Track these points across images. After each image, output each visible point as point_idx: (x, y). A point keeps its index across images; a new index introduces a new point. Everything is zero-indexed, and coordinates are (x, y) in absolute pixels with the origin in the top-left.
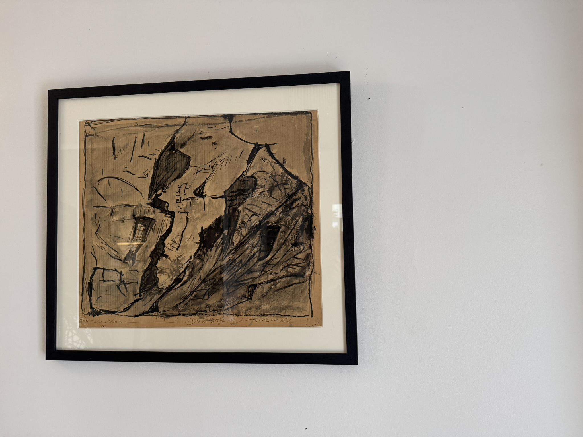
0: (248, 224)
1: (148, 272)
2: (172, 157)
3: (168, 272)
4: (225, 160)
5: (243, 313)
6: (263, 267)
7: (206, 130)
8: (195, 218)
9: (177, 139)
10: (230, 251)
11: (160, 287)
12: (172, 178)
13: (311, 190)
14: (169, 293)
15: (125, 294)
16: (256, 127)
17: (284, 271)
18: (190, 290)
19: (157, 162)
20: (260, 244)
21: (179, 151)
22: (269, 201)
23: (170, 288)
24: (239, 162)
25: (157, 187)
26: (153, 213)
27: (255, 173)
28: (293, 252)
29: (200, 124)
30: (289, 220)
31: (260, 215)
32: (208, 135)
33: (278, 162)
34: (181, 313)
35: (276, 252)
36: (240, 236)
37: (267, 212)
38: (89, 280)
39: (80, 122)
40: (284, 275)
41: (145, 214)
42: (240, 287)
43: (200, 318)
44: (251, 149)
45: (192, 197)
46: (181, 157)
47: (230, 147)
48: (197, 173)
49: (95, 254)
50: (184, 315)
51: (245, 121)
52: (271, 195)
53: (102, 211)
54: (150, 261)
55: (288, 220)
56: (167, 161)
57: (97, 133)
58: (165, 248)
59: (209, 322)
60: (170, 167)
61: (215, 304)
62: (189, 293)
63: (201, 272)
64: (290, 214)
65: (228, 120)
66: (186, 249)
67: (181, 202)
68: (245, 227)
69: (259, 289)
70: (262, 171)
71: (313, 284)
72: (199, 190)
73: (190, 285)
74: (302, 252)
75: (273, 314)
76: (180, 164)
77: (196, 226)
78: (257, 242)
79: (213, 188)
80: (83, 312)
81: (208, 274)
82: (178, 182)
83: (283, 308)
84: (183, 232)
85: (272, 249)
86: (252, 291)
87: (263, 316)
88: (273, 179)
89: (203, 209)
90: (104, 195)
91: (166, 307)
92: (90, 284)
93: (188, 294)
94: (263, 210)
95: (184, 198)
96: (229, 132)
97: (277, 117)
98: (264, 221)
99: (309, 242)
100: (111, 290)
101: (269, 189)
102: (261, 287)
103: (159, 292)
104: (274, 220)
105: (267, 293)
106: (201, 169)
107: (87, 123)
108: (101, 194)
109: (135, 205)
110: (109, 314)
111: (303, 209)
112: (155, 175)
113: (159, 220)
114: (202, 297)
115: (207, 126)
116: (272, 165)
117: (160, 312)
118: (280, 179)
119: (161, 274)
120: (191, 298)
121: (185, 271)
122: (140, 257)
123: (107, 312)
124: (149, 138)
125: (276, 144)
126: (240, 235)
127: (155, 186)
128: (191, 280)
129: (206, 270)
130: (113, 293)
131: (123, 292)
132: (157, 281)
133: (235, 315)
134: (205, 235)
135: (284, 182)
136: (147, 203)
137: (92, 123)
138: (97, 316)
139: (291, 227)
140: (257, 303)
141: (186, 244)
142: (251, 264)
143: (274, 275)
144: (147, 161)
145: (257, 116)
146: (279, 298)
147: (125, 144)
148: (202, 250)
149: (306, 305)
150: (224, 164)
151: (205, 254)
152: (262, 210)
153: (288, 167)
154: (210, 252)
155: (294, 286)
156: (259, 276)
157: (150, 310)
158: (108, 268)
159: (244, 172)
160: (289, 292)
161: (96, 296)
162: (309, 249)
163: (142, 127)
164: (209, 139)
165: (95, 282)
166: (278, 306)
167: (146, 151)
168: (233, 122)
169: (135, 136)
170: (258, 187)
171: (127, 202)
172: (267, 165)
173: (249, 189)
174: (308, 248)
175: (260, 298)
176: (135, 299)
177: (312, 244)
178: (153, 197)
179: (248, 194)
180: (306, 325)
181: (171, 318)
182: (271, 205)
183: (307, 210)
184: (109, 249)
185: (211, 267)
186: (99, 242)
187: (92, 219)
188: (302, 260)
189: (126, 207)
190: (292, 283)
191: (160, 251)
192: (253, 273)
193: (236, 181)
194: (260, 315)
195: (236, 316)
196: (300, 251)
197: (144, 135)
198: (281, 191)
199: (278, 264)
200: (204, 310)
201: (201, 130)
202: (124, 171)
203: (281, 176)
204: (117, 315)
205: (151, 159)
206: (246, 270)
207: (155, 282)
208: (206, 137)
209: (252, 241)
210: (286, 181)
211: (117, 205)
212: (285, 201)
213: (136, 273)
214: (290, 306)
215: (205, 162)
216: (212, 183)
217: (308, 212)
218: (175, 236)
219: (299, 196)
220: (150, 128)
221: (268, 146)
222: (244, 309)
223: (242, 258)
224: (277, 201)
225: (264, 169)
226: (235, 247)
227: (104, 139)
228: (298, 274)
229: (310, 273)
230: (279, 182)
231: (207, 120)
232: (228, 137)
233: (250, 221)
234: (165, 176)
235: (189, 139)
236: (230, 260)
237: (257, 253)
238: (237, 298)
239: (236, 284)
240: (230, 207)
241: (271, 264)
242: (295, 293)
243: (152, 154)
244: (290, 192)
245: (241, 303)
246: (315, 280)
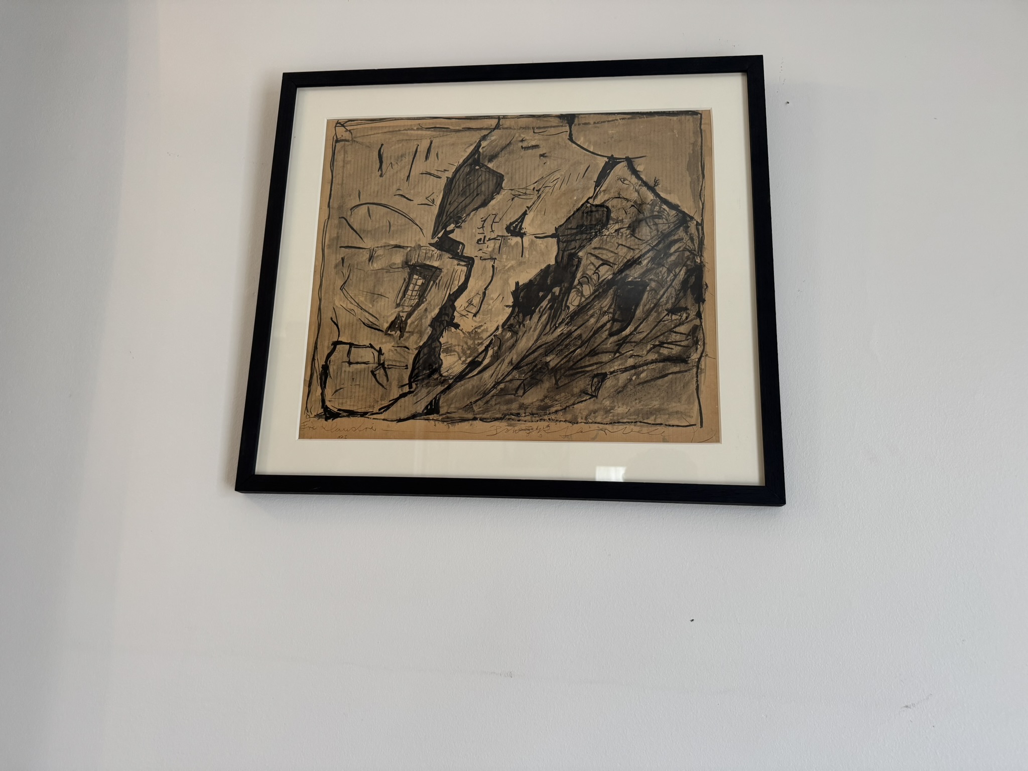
0: (593, 279)
1: (426, 350)
2: (474, 176)
3: (458, 351)
4: (559, 180)
5: (582, 418)
6: (617, 345)
7: (531, 136)
8: (507, 268)
9: (484, 149)
10: (563, 319)
11: (444, 375)
12: (471, 207)
13: (700, 227)
14: (459, 384)
15: (384, 385)
16: (611, 132)
17: (653, 352)
18: (493, 380)
19: (450, 182)
20: (614, 310)
21: (486, 166)
22: (629, 243)
23: (461, 377)
24: (581, 184)
25: (447, 220)
26: (438, 258)
27: (608, 200)
28: (669, 322)
29: (521, 128)
30: (663, 273)
31: (615, 264)
32: (533, 143)
33: (645, 184)
34: (478, 416)
35: (639, 323)
36: (579, 296)
37: (626, 260)
38: (324, 360)
39: (327, 122)
40: (654, 358)
41: (426, 259)
42: (578, 377)
43: (511, 425)
44: (603, 165)
45: (502, 236)
46: (489, 175)
47: (569, 161)
48: (513, 199)
49: (337, 321)
50: (482, 420)
51: (595, 123)
52: (633, 234)
53: (355, 254)
54: (430, 332)
55: (661, 272)
56: (466, 181)
57: (355, 137)
58: (456, 314)
59: (523, 433)
60: (470, 190)
61: (534, 404)
62: (492, 385)
63: (514, 351)
64: (664, 263)
65: (566, 122)
66: (489, 315)
67: (484, 243)
68: (589, 283)
69: (611, 381)
70: (619, 198)
71: (703, 375)
72: (514, 225)
73: (494, 372)
74: (685, 323)
75: (634, 421)
76: (487, 186)
77: (508, 280)
78: (608, 305)
79: (537, 222)
80: (309, 413)
81: (525, 355)
82: (482, 212)
83: (651, 413)
84: (486, 289)
85: (634, 317)
86: (599, 383)
87: (617, 424)
88: (638, 210)
89: (521, 255)
90: (360, 230)
91: (453, 406)
92: (326, 368)
93: (491, 387)
94: (620, 257)
95: (489, 237)
96: (568, 139)
97: (645, 119)
98: (621, 273)
99: (697, 308)
100: (360, 378)
101: (630, 224)
102: (614, 378)
103: (442, 383)
104: (638, 273)
105: (625, 387)
106: (520, 193)
107: (340, 123)
108: (355, 229)
109: (410, 247)
110: (353, 417)
111: (687, 256)
112: (446, 201)
113: (448, 269)
114: (514, 392)
115: (532, 130)
116: (635, 189)
117: (442, 415)
118: (649, 209)
119: (447, 354)
120: (494, 393)
121: (486, 350)
122: (413, 326)
123: (351, 413)
124: (438, 147)
125: (645, 158)
126: (580, 294)
127: (444, 217)
128: (496, 364)
129: (521, 350)
130: (364, 382)
131: (380, 382)
132: (439, 364)
133: (569, 422)
134: (522, 294)
135: (656, 213)
136: (430, 244)
137: (348, 123)
138: (333, 420)
139: (667, 283)
140: (606, 403)
141: (490, 307)
142: (598, 341)
143: (636, 359)
144: (433, 180)
145: (613, 116)
146: (645, 395)
147: (400, 155)
148: (517, 317)
149: (692, 409)
150: (557, 186)
151: (521, 323)
152: (618, 257)
153: (662, 192)
154: (529, 321)
155: (670, 376)
156: (611, 361)
157: (425, 411)
158: (359, 342)
159: (590, 198)
160: (662, 386)
161: (334, 388)
162: (696, 319)
163: (429, 131)
164: (534, 150)
165: (334, 364)
166: (642, 409)
167: (432, 165)
168: (575, 126)
169: (416, 143)
170: (611, 222)
171: (398, 241)
172: (627, 189)
173: (597, 225)
174: (695, 317)
175: (612, 395)
176: (401, 393)
177: (701, 310)
178: (440, 235)
179: (596, 232)
180: (692, 441)
181: (459, 424)
182: (633, 249)
183: (694, 258)
184: (362, 312)
185: (530, 345)
186: (345, 302)
187: (336, 266)
188: (685, 336)
189: (395, 249)
190: (667, 372)
192: (600, 355)
193: (575, 212)
194: (611, 423)
195: (570, 425)
196: (681, 321)
197: (431, 142)
198: (650, 227)
199: (643, 341)
200: (517, 412)
201: (522, 135)
202: (395, 195)
203: (651, 205)
204: (368, 418)
205: (440, 178)
206: (589, 349)
207: (437, 365)
208: (529, 146)
209: (600, 304)
210: (658, 212)
211: (379, 246)
212: (657, 243)
213: (405, 351)
214: (664, 410)
215: (526, 183)
216: (537, 215)
217: (695, 261)
218: (473, 294)
219: (680, 236)
220: (441, 133)
221: (630, 162)
222: (585, 413)
223: (583, 331)
224: (644, 243)
225: (623, 195)
226: (572, 314)
227: (366, 147)
228: (676, 358)
229: (698, 356)
230: (648, 214)
231: (533, 122)
232: (566, 146)
233: (598, 273)
234: (461, 203)
235: (503, 149)
236: (562, 333)
237: (608, 324)
238: (573, 395)
239: (571, 372)
240: (564, 251)
241: (631, 340)
242: (673, 388)
243: (443, 170)
244: (665, 230)
245: (578, 403)
246: (707, 368)
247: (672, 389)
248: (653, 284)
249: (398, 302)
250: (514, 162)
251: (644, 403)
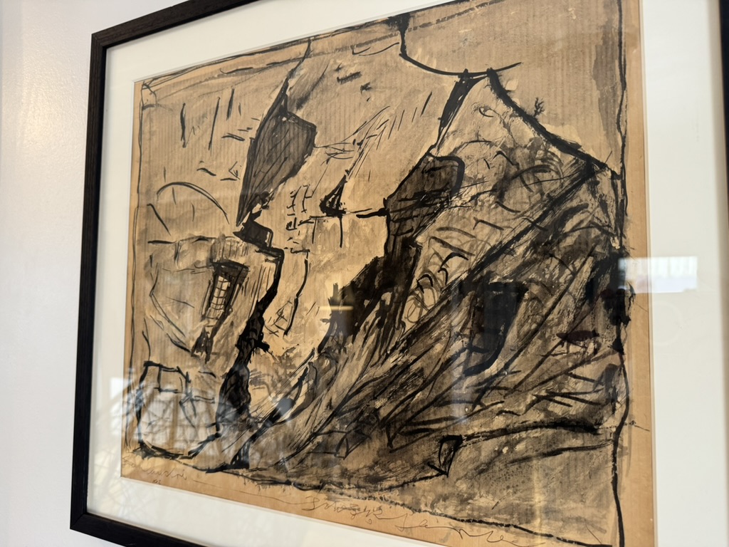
0: (439, 279)
1: (233, 379)
2: (281, 131)
3: (267, 382)
4: (388, 123)
5: (426, 505)
6: (477, 391)
7: (349, 60)
9: (292, 91)
10: (397, 343)
11: (252, 415)
12: (279, 177)
13: (619, 183)
14: (269, 430)
15: (192, 421)
16: (462, 31)
17: (537, 408)
18: (309, 429)
19: (255, 143)
20: (471, 332)
21: (295, 115)
22: (494, 218)
23: (271, 421)
24: (419, 125)
25: (253, 198)
26: (244, 253)
27: (460, 147)
28: (564, 357)
29: (336, 49)
30: (551, 268)
31: (471, 255)
32: (352, 70)
33: (520, 112)
34: (291, 479)
35: (512, 356)
36: (419, 307)
37: (489, 247)
39: (135, 85)
40: (538, 420)
41: (231, 255)
42: (420, 438)
43: (331, 499)
44: (451, 88)
45: (317, 217)
46: (298, 128)
47: (401, 91)
48: (328, 161)
49: (148, 336)
50: (296, 485)
51: (438, 21)
52: (500, 201)
53: (162, 251)
54: (237, 355)
55: (548, 267)
56: (272, 141)
57: (159, 100)
58: (264, 330)
59: (347, 514)
60: (276, 153)
61: (360, 471)
62: (308, 436)
63: (333, 388)
64: (554, 251)
65: (396, 28)
67: (295, 228)
68: (432, 285)
69: (468, 451)
70: (478, 141)
71: (625, 458)
72: (330, 200)
73: (309, 418)
74: (593, 360)
75: (505, 523)
76: (296, 145)
77: (324, 283)
78: (462, 324)
79: (360, 193)
80: (128, 447)
81: (347, 395)
82: (291, 185)
84: (298, 295)
85: (503, 346)
86: (451, 452)
87: (478, 524)
88: (508, 159)
89: (339, 244)
90: (166, 218)
91: (263, 460)
93: (306, 439)
94: (479, 242)
95: (301, 219)
96: (400, 55)
98: (482, 269)
99: (615, 333)
100: (170, 410)
101: (495, 186)
102: (474, 447)
103: (251, 426)
104: (509, 269)
105: (490, 463)
106: (337, 151)
107: (145, 84)
108: (161, 217)
109: (215, 238)
110: (166, 458)
111: (596, 237)
112: (250, 172)
113: (255, 267)
114: (334, 451)
115: (351, 51)
116: (504, 123)
117: (252, 471)
118: (527, 157)
119: (255, 386)
120: (310, 448)
121: (299, 384)
122: (219, 346)
123: (164, 453)
124: (240, 97)
125: (518, 67)
126: (419, 304)
127: (249, 195)
128: (311, 406)
129: (343, 386)
130: (174, 416)
131: (190, 418)
132: (247, 399)
133: (408, 507)
134: (342, 303)
135: (538, 163)
136: (235, 233)
137: (153, 82)
138: (148, 458)
139: (559, 287)
140: (462, 487)
142: (448, 382)
143: (508, 419)
144: (236, 145)
145: (467, 3)
146: (523, 482)
147: (201, 115)
148: (336, 336)
149: (604, 517)
150: (386, 133)
151: (341, 347)
152: (477, 242)
153: (549, 123)
154: (351, 344)
155: (566, 454)
156: (469, 416)
157: (234, 463)
158: (167, 364)
159: (432, 147)
160: (553, 470)
161: (148, 419)
162: (613, 353)
163: (230, 76)
164: (354, 80)
166: (518, 505)
167: (234, 123)
168: (409, 31)
169: (217, 96)
170: (465, 184)
171: (201, 232)
172: (490, 124)
173: (443, 190)
174: (611, 350)
175: (470, 475)
176: (209, 434)
177: (623, 337)
178: (245, 221)
179: (442, 203)
181: (271, 486)
182: (500, 229)
183: (608, 240)
184: (169, 326)
185: (354, 380)
186: (155, 312)
187: (146, 266)
188: (592, 384)
189: (199, 242)
190: (560, 446)
191: (254, 336)
192: (451, 406)
193: (411, 173)
194: (468, 521)
195: (410, 512)
196: (586, 356)
197: (233, 92)
198: (528, 188)
199: (520, 388)
200: (338, 481)
201: (338, 61)
202: (198, 170)
204: (179, 462)
205: (243, 140)
206: (435, 395)
207: (245, 401)
208: (348, 75)
209: (449, 321)
210: (543, 160)
211: (184, 238)
212: (541, 216)
213: (211, 379)
214: (555, 511)
215: (345, 134)
216: (359, 181)
217: (611, 246)
218: (283, 302)
219: (581, 201)
220: (244, 77)
221: (493, 75)
222: (431, 498)
224: (518, 217)
225: (484, 136)
226: (409, 335)
227: (169, 110)
228: (577, 422)
229: (617, 423)
230: (525, 164)
231: (352, 38)
232: (397, 66)
233: (445, 270)
234: (267, 173)
235: (315, 86)
236: (396, 365)
237: (462, 354)
238: (413, 466)
239: (410, 428)
240: (396, 235)
241: (499, 385)
242: (571, 475)
243: (246, 129)
244: (555, 191)
245: (421, 479)
246: (633, 447)
247: (569, 478)
248: (535, 289)
249: (203, 313)
250: (329, 104)
251: (522, 495)
